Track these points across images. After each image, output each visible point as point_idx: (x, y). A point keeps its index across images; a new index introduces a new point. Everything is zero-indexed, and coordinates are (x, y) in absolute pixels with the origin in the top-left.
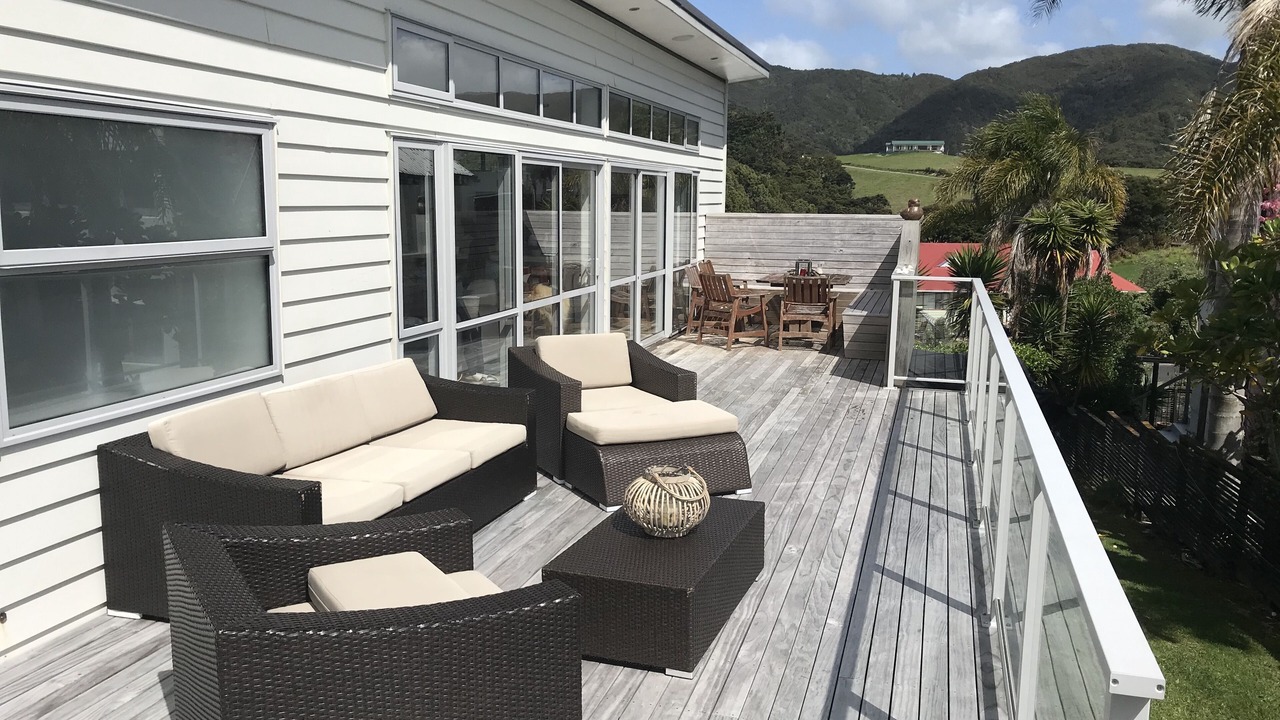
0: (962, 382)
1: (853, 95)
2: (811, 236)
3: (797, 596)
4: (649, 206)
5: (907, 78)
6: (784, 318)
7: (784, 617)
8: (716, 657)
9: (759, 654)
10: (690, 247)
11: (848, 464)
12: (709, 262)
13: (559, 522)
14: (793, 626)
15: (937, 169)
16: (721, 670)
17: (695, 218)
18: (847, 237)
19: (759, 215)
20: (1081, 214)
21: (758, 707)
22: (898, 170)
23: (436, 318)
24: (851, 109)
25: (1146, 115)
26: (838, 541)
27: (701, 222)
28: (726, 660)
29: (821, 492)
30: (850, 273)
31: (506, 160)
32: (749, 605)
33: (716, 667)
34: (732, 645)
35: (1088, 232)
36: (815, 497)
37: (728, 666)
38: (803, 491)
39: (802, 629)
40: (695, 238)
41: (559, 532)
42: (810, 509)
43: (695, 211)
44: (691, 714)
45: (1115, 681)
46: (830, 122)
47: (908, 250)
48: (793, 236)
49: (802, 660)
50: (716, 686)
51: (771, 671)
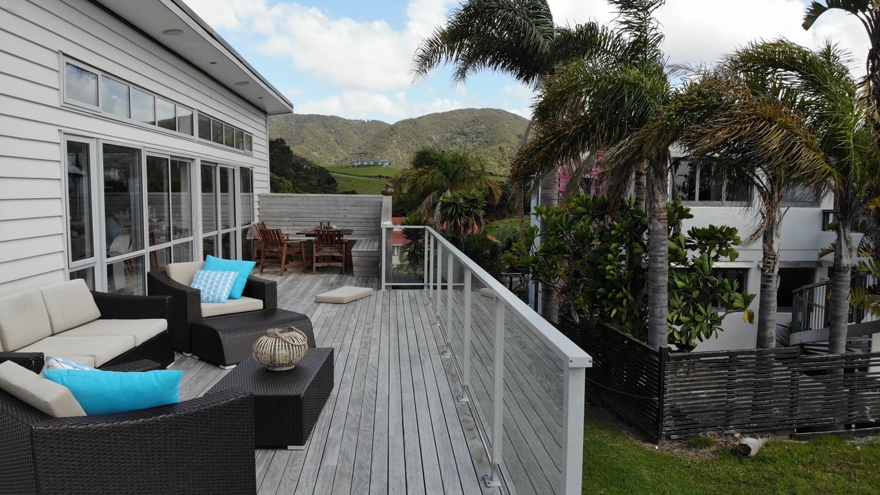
0: (422, 284)
1: (333, 131)
2: (326, 207)
3: (356, 400)
4: (224, 189)
5: (364, 122)
6: (316, 255)
7: (351, 411)
8: (316, 436)
9: (341, 432)
10: (250, 213)
11: (369, 330)
12: (263, 224)
13: (195, 378)
14: (357, 415)
15: (385, 176)
16: (321, 443)
17: (253, 196)
18: (348, 208)
19: (294, 195)
20: (469, 197)
21: (347, 458)
22: (362, 176)
23: (92, 255)
24: (332, 139)
25: (493, 147)
26: (373, 369)
27: (256, 199)
28: (322, 438)
29: (356, 345)
30: (351, 228)
31: (135, 152)
32: (329, 408)
33: (317, 442)
34: (324, 429)
35: (473, 207)
36: (354, 349)
37: (324, 440)
38: (347, 347)
39: (363, 415)
40: (253, 209)
41: (197, 384)
42: (353, 354)
43: (252, 192)
44: (308, 467)
45: (571, 361)
46: (320, 147)
47: (387, 213)
48: (315, 207)
49: (366, 431)
50: (319, 451)
51: (350, 439)
